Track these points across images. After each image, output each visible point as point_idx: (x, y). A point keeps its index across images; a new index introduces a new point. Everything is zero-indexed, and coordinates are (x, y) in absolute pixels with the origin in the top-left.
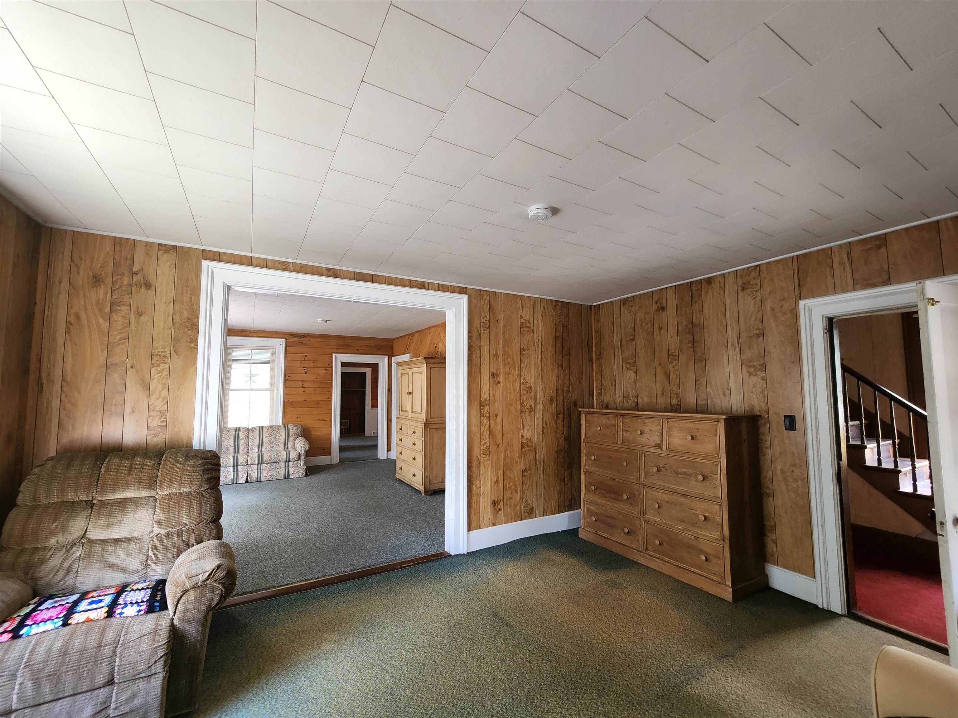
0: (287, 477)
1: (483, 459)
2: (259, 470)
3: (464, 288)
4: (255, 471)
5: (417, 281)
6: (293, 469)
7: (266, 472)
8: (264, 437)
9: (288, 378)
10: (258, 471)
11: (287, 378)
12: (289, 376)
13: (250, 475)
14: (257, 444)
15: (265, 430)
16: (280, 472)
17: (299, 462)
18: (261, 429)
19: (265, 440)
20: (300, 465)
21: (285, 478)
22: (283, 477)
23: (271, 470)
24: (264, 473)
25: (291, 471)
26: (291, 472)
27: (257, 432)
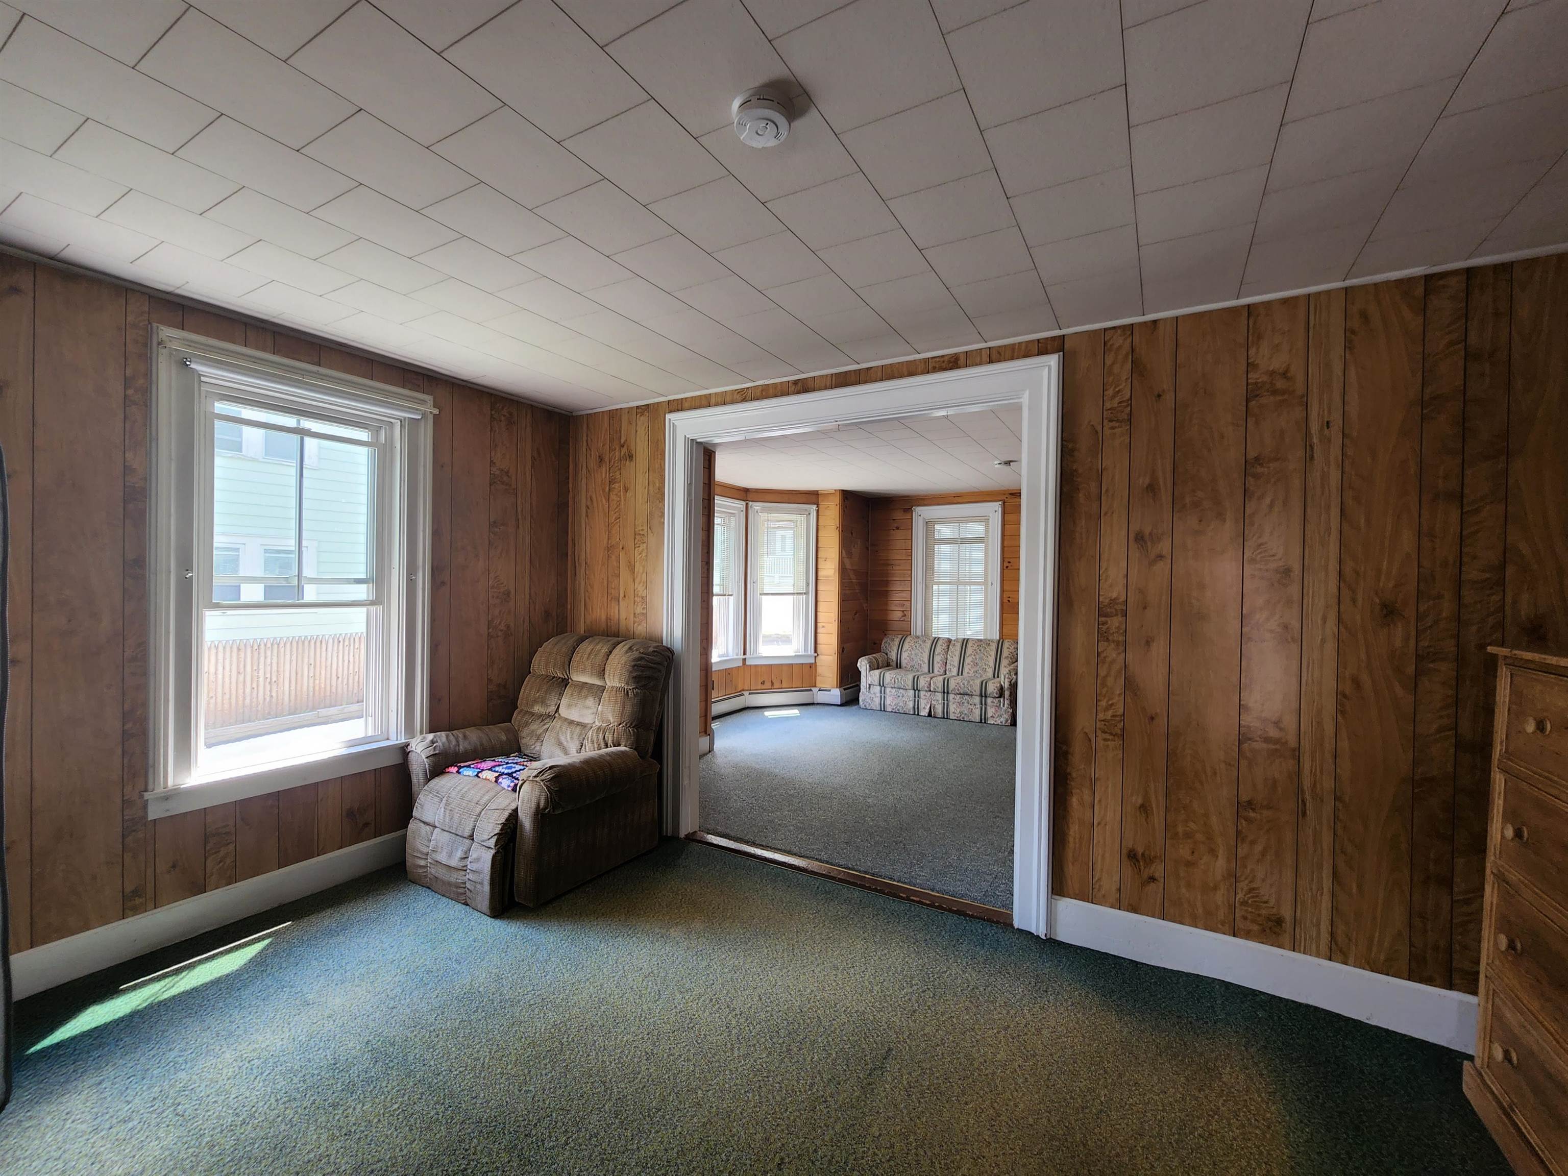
0: (983, 720)
1: (1101, 743)
2: (946, 702)
3: (1053, 338)
4: (941, 701)
5: (943, 356)
6: (993, 710)
7: (954, 706)
8: (967, 655)
9: (1008, 564)
10: (944, 703)
11: (1006, 564)
12: (1009, 562)
13: (934, 707)
14: (956, 664)
15: (970, 644)
16: (974, 710)
17: (1002, 700)
18: (965, 642)
19: (968, 660)
20: (1004, 706)
21: (981, 722)
22: (978, 720)
23: (961, 704)
24: (952, 708)
25: (991, 712)
26: (990, 714)
27: (959, 646)
